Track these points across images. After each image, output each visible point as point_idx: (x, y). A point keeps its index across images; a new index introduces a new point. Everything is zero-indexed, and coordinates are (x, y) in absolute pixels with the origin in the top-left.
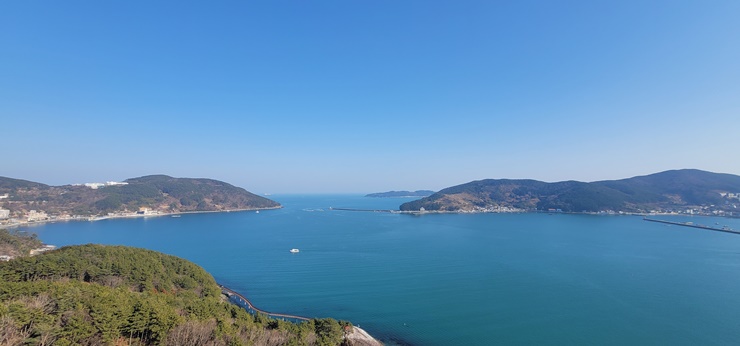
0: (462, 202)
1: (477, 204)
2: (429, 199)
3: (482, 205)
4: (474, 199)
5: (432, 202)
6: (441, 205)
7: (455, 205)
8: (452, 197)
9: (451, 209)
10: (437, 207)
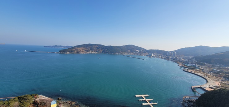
0: (82, 50)
1: (86, 51)
2: (71, 49)
3: (88, 51)
4: (85, 49)
5: (72, 50)
6: (75, 51)
7: (79, 51)
8: (79, 48)
9: (78, 52)
10: (73, 51)
